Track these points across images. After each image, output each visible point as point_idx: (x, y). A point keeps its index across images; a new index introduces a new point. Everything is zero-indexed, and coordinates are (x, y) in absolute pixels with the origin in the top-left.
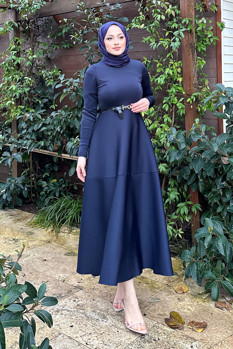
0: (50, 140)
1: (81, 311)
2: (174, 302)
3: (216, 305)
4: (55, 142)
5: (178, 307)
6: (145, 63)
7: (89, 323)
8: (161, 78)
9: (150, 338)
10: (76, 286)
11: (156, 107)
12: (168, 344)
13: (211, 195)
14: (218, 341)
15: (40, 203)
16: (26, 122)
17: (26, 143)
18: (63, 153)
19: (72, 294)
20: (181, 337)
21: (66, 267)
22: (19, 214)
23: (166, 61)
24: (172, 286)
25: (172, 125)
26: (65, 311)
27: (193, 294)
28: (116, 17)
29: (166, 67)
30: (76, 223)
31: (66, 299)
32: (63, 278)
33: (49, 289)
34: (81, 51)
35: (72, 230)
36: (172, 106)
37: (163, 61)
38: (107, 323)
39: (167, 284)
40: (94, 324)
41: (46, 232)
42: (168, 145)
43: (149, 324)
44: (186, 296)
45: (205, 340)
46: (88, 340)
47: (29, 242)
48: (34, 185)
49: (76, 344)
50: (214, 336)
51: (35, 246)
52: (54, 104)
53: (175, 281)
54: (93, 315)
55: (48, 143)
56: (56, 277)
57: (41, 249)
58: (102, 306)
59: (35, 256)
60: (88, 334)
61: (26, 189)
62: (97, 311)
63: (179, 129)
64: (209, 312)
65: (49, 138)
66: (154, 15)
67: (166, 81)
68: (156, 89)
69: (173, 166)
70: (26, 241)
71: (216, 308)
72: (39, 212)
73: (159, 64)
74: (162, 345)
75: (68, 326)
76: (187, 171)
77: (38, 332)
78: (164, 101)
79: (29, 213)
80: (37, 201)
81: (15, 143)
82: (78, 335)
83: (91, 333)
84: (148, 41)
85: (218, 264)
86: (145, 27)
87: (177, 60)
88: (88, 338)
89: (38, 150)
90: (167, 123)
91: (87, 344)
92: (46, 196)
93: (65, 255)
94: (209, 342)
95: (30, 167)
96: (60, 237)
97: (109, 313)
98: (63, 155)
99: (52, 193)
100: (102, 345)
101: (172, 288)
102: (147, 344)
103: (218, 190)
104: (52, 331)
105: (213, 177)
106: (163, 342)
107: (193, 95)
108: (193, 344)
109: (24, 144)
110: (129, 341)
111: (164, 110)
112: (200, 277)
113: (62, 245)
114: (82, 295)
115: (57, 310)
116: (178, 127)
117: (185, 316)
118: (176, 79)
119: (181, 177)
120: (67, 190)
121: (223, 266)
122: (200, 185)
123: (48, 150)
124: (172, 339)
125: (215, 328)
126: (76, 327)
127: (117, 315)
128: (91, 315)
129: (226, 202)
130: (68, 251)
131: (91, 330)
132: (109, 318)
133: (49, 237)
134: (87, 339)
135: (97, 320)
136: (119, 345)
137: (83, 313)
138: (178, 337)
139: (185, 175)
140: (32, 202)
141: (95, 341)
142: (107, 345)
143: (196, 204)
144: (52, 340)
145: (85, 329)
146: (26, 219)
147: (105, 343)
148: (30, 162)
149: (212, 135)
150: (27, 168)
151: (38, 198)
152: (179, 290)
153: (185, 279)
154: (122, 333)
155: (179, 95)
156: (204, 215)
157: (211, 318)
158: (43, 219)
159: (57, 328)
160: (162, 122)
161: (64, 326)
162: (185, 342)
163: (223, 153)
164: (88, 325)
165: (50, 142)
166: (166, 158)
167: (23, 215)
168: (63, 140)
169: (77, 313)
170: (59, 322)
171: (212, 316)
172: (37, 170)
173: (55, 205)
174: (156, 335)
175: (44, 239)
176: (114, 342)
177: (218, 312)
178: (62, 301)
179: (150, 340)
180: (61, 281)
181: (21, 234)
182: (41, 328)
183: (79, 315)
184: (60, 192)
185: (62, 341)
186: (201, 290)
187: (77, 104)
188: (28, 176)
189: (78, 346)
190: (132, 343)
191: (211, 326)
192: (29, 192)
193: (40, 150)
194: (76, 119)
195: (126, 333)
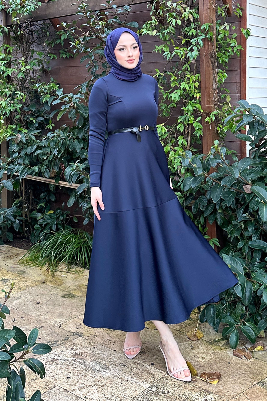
0: (46, 165)
1: (79, 360)
2: (187, 349)
3: (234, 353)
4: (52, 168)
5: (191, 355)
6: (157, 76)
7: (88, 374)
8: (176, 94)
9: (158, 390)
10: (74, 333)
11: (170, 128)
12: (179, 397)
13: (230, 229)
14: (236, 394)
15: (34, 238)
16: (18, 144)
17: (17, 169)
18: (61, 180)
19: (69, 341)
20: (194, 389)
21: (63, 311)
22: (9, 251)
23: (181, 74)
24: (185, 332)
25: (188, 148)
26: (61, 361)
27: (208, 341)
28: (124, 22)
29: (182, 81)
30: (76, 260)
31: (62, 347)
32: (60, 323)
33: (43, 335)
34: (82, 61)
35: (70, 268)
36: (187, 126)
37: (178, 73)
38: (110, 374)
39: (179, 330)
40: (95, 375)
41: (41, 271)
42: (183, 171)
43: (157, 375)
44: (200, 343)
45: (222, 393)
46: (87, 393)
47: (20, 283)
48: (27, 217)
49: (73, 397)
50: (232, 389)
51: (27, 287)
52: (51, 124)
53: (188, 327)
54: (93, 365)
55: (43, 169)
56: (52, 321)
57: (35, 290)
58: (104, 354)
59: (27, 299)
60: (88, 386)
61: (17, 221)
62: (98, 360)
63: (196, 153)
64: (227, 362)
65: (44, 163)
66: (168, 19)
67: (181, 97)
68: (169, 106)
69: (188, 195)
70: (17, 282)
71: (235, 357)
72: (33, 248)
73: (173, 76)
74: (172, 398)
75: (64, 378)
76: (204, 201)
77: (30, 384)
78: (179, 121)
79: (21, 250)
80: (30, 235)
81: (5, 169)
82: (76, 388)
83: (91, 386)
84: (160, 50)
85: (237, 306)
86: (158, 34)
87: (194, 73)
88: (87, 391)
89: (31, 176)
90: (181, 145)
91: (85, 397)
92: (41, 229)
93: (62, 297)
94: (225, 395)
95: (22, 196)
96: (56, 277)
97: (111, 362)
98: (61, 182)
99: (48, 227)
100: (103, 398)
101: (184, 334)
102: (155, 398)
103: (239, 222)
104: (46, 383)
105: (233, 207)
106: (173, 395)
107: (212, 113)
108: (208, 397)
109: (15, 170)
110: (135, 394)
111: (178, 131)
112: (217, 321)
113: (58, 285)
114: (81, 342)
115: (52, 359)
116: (195, 150)
117: (198, 366)
118: (193, 95)
119: (197, 207)
120: (65, 223)
121: (243, 310)
122: (218, 217)
123: (44, 176)
124: (183, 391)
125: (232, 379)
126: (73, 378)
127: (121, 365)
128: (91, 365)
129: (247, 237)
130: (65, 293)
131: (91, 382)
132: (112, 369)
133: (43, 277)
134: (85, 392)
135: (98, 370)
136: (123, 398)
137: (81, 363)
138: (190, 389)
139: (201, 205)
140: (24, 237)
141: (95, 394)
142: (109, 399)
143: (214, 239)
144: (45, 393)
145: (84, 381)
146: (17, 257)
147: (107, 396)
148: (22, 190)
149: (233, 160)
150: (19, 198)
151: (32, 232)
152: (193, 336)
153: (200, 324)
154: (127, 384)
155: (195, 114)
156: (222, 251)
157: (229, 367)
158: (38, 256)
159: (52, 379)
160: (176, 145)
161: (59, 378)
162: (198, 395)
163: (245, 181)
164: (87, 376)
165: (45, 167)
166: (179, 186)
167: (14, 252)
168: (61, 165)
169: (75, 362)
170: (54, 373)
171: (229, 365)
172: (31, 200)
173: (51, 240)
174: (165, 387)
175: (39, 279)
176: (117, 396)
177: (236, 361)
178: (57, 349)
179: (158, 393)
180: (57, 327)
181: (11, 274)
182: (33, 380)
183: (78, 365)
184: (57, 225)
185: (57, 395)
186: (218, 337)
187: (77, 123)
188: (20, 206)
189: (76, 399)
190: (138, 397)
191: (228, 377)
192: (21, 225)
193: (34, 177)
194: (76, 141)
195: (130, 384)
